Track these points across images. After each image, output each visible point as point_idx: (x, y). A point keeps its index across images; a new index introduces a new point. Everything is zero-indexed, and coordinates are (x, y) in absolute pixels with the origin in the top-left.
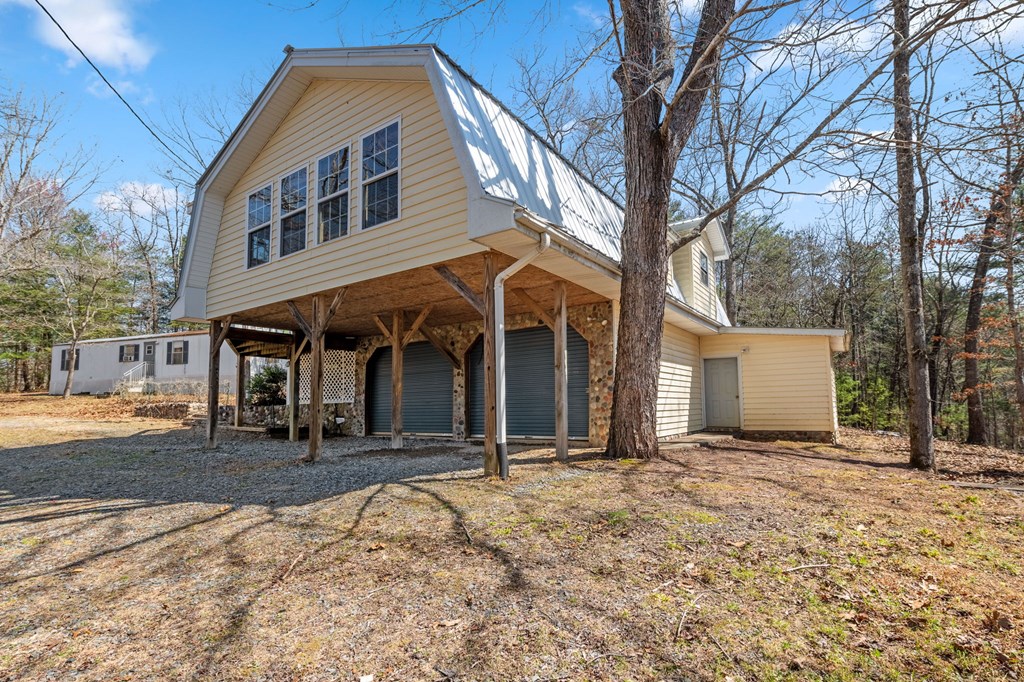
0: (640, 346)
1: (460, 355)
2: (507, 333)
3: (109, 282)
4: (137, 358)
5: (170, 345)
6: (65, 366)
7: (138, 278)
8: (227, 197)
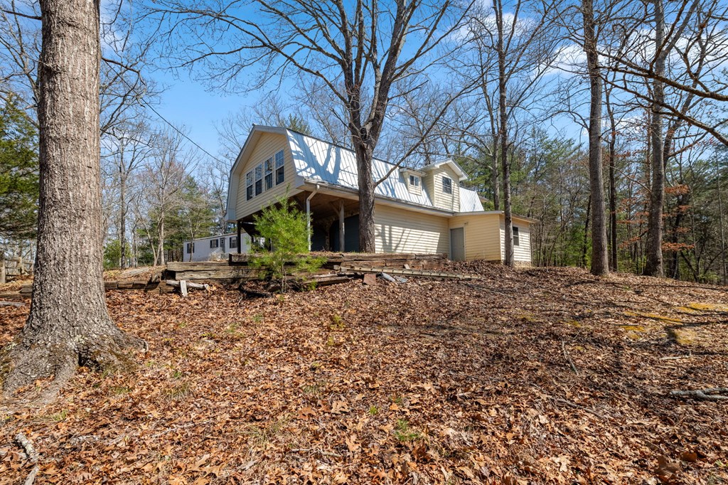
0: (364, 220)
1: (327, 230)
2: (345, 219)
3: (204, 210)
4: (217, 246)
5: (230, 238)
6: (189, 251)
7: (217, 207)
8: (240, 175)
